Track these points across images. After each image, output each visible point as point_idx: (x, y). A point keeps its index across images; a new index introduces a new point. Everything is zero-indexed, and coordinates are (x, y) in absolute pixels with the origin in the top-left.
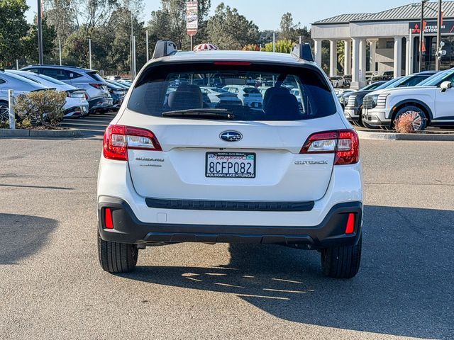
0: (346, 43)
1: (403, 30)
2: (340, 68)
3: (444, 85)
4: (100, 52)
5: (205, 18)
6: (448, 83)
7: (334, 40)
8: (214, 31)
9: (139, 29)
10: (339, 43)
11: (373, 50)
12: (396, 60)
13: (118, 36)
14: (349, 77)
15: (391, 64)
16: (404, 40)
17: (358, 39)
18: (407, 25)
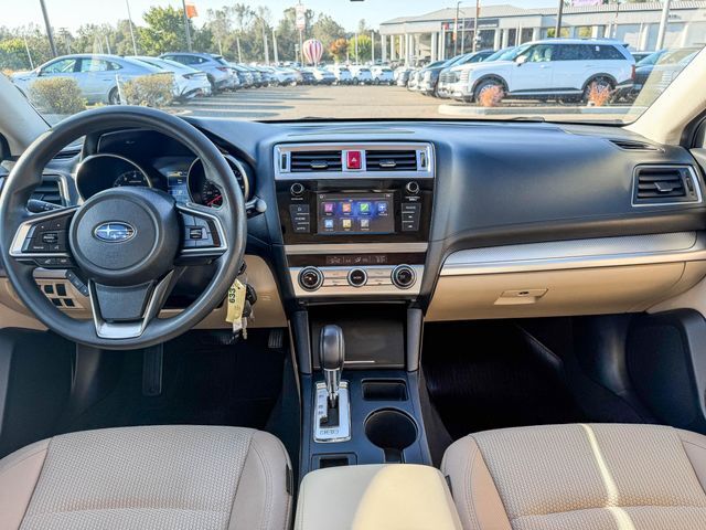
0: (401, 37)
1: (437, 27)
2: (397, 55)
3: (521, 59)
4: (246, 47)
5: (312, 24)
6: (524, 57)
7: (395, 35)
8: (318, 31)
9: (269, 31)
10: (396, 37)
11: (417, 42)
12: (433, 48)
13: (258, 36)
14: (403, 60)
15: (430, 51)
16: (438, 34)
17: (409, 34)
18: (440, 23)
